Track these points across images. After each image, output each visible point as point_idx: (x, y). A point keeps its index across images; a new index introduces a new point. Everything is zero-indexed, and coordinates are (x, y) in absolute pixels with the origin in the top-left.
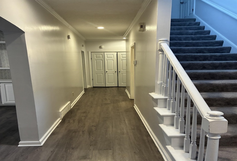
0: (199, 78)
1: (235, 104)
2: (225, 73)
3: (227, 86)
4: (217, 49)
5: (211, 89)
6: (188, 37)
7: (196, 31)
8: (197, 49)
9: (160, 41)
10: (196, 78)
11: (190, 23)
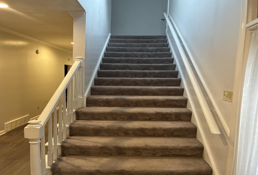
0: (124, 94)
1: (138, 119)
2: (148, 89)
3: (140, 102)
4: (162, 66)
5: (126, 104)
6: (144, 54)
7: (156, 48)
8: (142, 66)
9: (76, 59)
10: (121, 93)
11: (157, 41)
